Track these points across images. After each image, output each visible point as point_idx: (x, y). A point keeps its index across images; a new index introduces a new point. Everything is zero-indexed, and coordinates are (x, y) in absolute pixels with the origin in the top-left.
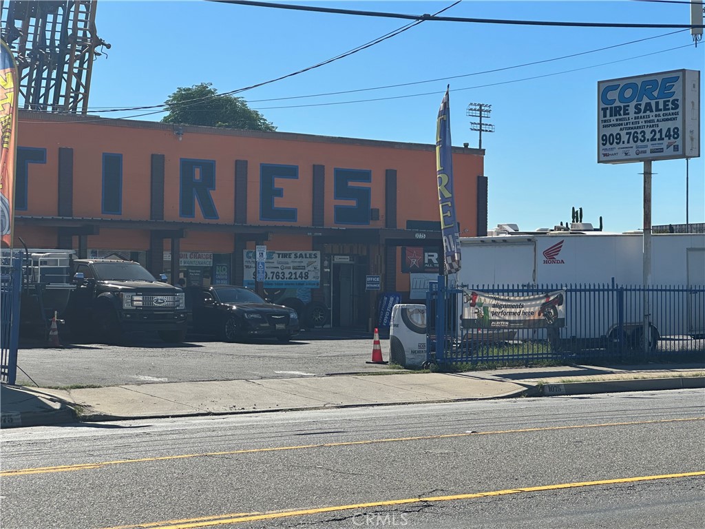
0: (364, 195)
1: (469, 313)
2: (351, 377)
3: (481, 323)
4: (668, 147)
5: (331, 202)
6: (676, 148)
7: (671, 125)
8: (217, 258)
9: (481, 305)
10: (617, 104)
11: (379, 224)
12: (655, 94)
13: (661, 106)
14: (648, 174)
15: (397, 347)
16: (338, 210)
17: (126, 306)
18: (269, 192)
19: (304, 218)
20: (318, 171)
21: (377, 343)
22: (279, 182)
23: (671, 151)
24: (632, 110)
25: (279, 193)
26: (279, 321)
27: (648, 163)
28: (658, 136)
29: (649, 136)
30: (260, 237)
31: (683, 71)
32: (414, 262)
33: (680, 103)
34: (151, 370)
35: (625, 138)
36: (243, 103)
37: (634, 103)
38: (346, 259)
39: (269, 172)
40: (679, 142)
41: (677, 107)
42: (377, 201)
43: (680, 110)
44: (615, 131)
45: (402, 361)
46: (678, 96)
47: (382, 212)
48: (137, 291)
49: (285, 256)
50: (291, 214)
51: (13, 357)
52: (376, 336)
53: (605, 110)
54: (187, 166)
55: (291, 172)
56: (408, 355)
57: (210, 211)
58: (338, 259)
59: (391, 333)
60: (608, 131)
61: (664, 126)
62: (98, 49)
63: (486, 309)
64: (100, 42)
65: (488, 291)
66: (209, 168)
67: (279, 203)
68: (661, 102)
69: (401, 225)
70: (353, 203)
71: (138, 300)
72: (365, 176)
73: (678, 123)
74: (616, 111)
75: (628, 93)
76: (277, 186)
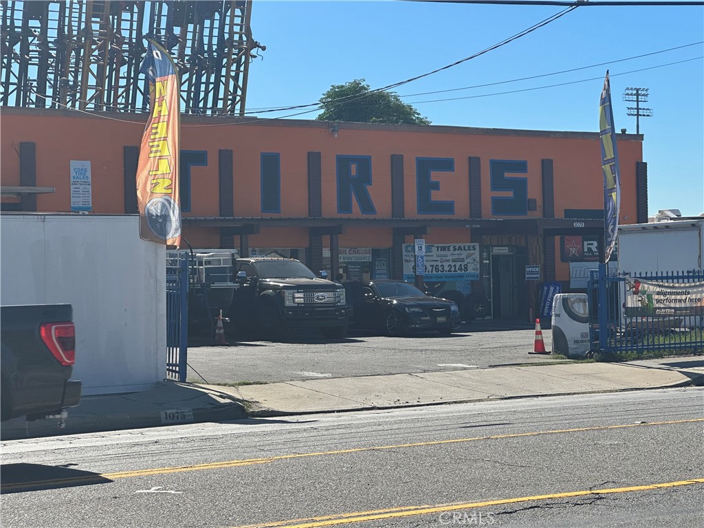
0: (520, 186)
1: (632, 302)
2: (514, 368)
3: (645, 311)
5: (488, 194)
8: (376, 253)
9: (644, 292)
11: (537, 214)
15: (559, 337)
16: (495, 201)
17: (288, 303)
18: (425, 186)
19: (462, 209)
20: (474, 163)
21: (539, 333)
22: (435, 176)
25: (436, 186)
26: (440, 314)
30: (419, 231)
32: (573, 251)
34: (314, 366)
36: (396, 97)
38: (505, 250)
39: (425, 166)
42: (534, 191)
45: (564, 350)
47: (539, 202)
48: (298, 288)
49: (443, 249)
50: (448, 207)
51: (184, 356)
52: (538, 326)
54: (343, 163)
55: (447, 165)
56: (571, 345)
57: (367, 206)
58: (497, 251)
59: (553, 323)
62: (253, 52)
63: (650, 297)
64: (256, 45)
65: (651, 278)
66: (364, 163)
67: (436, 196)
69: (559, 214)
70: (509, 194)
71: (300, 297)
72: (521, 166)
76: (433, 179)
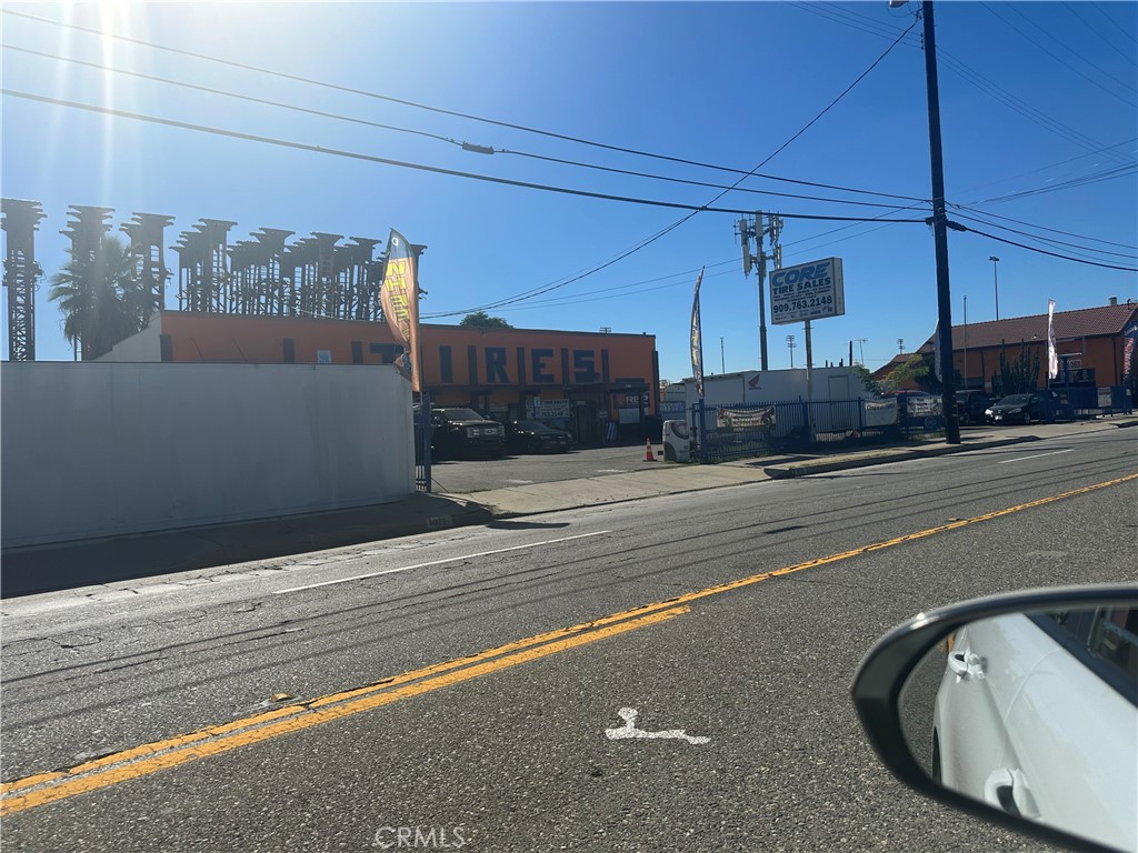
0: (590, 365)
1: (720, 423)
4: (824, 309)
5: (573, 369)
6: (830, 309)
7: (826, 295)
8: (510, 406)
9: (726, 417)
10: (784, 285)
11: (601, 381)
12: (813, 275)
13: (817, 283)
14: (808, 329)
16: (577, 374)
17: (469, 436)
18: (537, 366)
19: (558, 380)
20: (564, 352)
21: (649, 448)
22: (542, 359)
23: (826, 311)
24: (795, 287)
25: (543, 366)
26: (561, 440)
27: (808, 322)
28: (816, 303)
29: (809, 303)
30: (534, 392)
31: (833, 258)
32: (621, 402)
33: (831, 280)
35: (791, 306)
36: (504, 322)
37: (797, 283)
38: (583, 403)
39: (537, 354)
40: (832, 305)
41: (829, 282)
42: (598, 368)
43: (831, 284)
44: (783, 302)
46: (829, 275)
47: (601, 375)
48: (475, 426)
49: (549, 403)
50: (550, 378)
51: (428, 472)
52: (648, 443)
53: (775, 290)
54: (489, 352)
55: (549, 353)
57: (504, 378)
58: (578, 403)
59: (664, 440)
60: (778, 303)
61: (820, 296)
62: (420, 295)
63: (730, 420)
64: (421, 291)
65: (730, 408)
66: (502, 352)
67: (543, 372)
68: (817, 281)
69: (612, 380)
70: (585, 370)
71: (476, 432)
72: (591, 354)
73: (831, 293)
74: (784, 290)
75: (792, 277)
76: (541, 362)
